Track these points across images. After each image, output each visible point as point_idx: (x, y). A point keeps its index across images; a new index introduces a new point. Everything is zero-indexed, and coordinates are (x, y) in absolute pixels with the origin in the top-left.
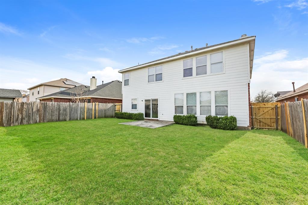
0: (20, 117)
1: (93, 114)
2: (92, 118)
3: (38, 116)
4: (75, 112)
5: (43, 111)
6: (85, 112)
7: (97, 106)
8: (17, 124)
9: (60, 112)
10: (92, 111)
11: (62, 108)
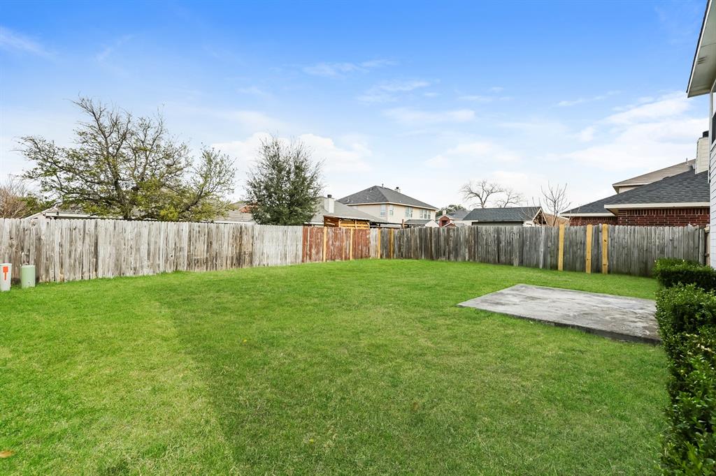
0: (447, 250)
1: (589, 256)
2: (583, 270)
3: (467, 250)
4: (533, 248)
5: (473, 242)
6: (558, 250)
7: (604, 236)
8: (444, 259)
9: (501, 245)
10: (584, 250)
11: (502, 238)
